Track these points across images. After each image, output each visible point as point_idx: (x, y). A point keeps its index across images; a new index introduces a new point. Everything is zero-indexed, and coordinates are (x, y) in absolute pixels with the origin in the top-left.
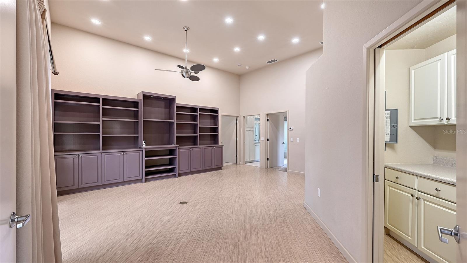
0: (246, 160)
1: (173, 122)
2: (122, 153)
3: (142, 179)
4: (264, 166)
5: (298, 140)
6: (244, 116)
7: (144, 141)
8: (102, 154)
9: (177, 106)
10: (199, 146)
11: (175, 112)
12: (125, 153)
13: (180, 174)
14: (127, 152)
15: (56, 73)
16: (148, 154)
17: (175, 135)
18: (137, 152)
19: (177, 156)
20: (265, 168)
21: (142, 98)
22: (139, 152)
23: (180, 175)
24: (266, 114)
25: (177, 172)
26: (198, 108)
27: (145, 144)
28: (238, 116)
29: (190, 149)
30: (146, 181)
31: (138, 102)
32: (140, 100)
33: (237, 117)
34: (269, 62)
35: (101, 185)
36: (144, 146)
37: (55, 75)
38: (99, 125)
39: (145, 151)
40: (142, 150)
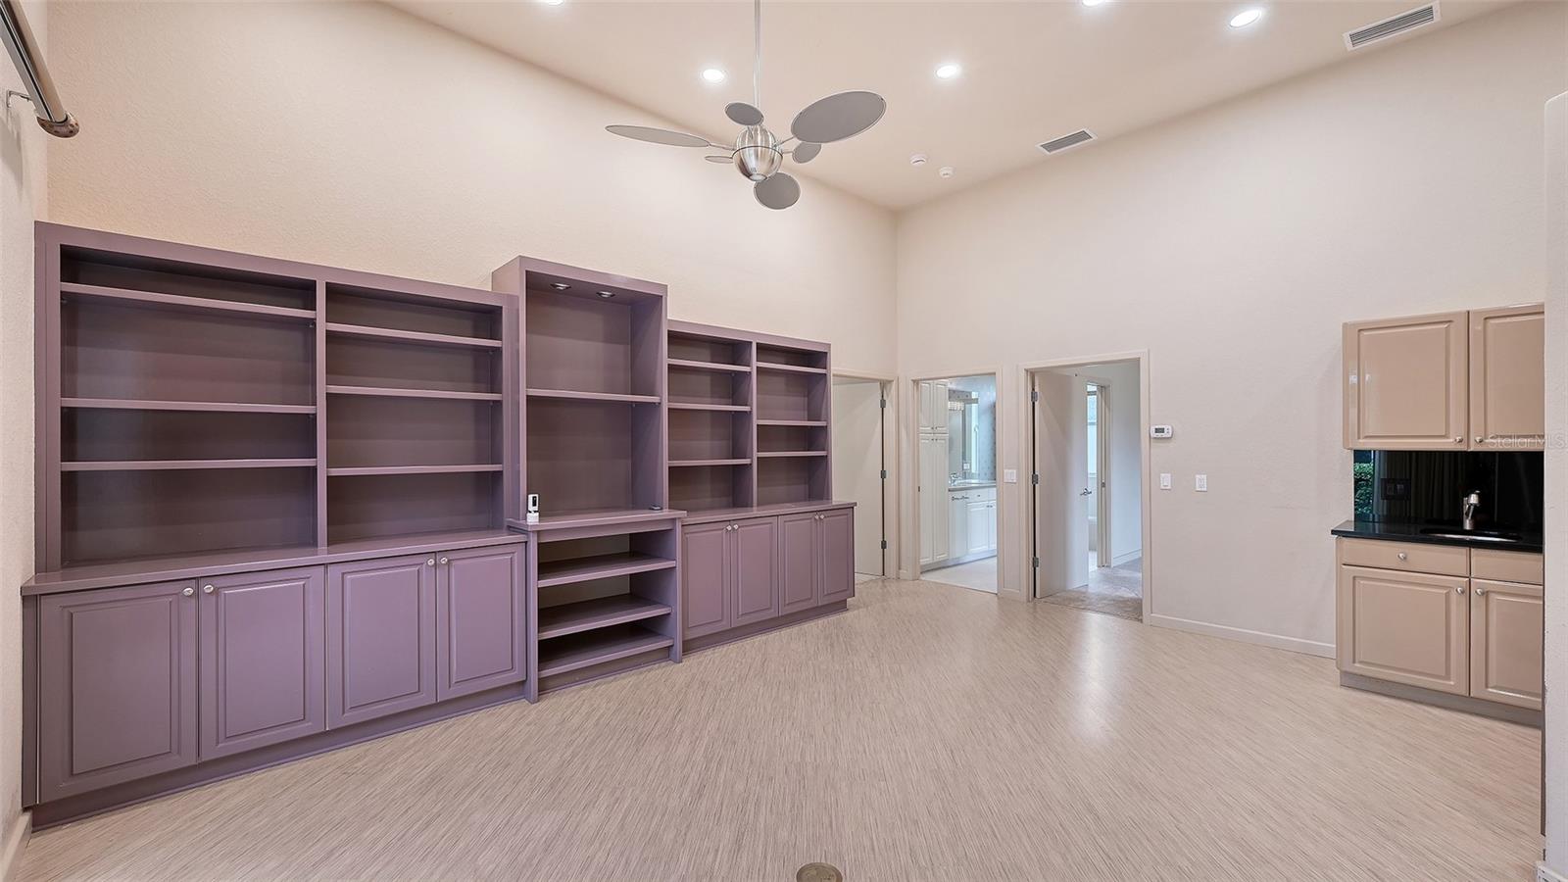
0: (924, 561)
1: (656, 406)
2: (431, 562)
3: (523, 683)
4: (1021, 589)
5: (1201, 481)
6: (914, 381)
7: (531, 497)
8: (326, 572)
9: (670, 333)
10: (755, 512)
11: (665, 360)
12: (444, 560)
13: (688, 641)
14: (452, 556)
15: (58, 126)
16: (554, 558)
17: (666, 463)
18: (500, 550)
19: (676, 563)
20: (1024, 599)
21: (519, 290)
22: (509, 549)
23: (689, 647)
24: (1027, 371)
25: (677, 634)
26: (751, 343)
27: (536, 508)
28: (890, 382)
29: (729, 528)
30: (544, 687)
31: (501, 308)
32: (512, 299)
33: (884, 385)
34: (1050, 147)
35: (326, 733)
36: (533, 518)
37: (57, 134)
38: (311, 419)
39: (539, 544)
40: (526, 542)
